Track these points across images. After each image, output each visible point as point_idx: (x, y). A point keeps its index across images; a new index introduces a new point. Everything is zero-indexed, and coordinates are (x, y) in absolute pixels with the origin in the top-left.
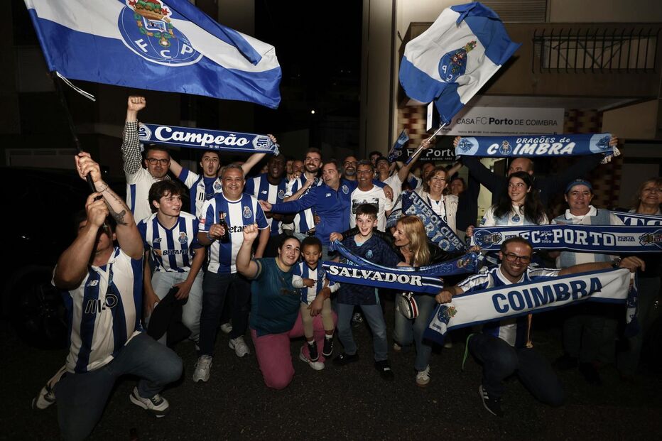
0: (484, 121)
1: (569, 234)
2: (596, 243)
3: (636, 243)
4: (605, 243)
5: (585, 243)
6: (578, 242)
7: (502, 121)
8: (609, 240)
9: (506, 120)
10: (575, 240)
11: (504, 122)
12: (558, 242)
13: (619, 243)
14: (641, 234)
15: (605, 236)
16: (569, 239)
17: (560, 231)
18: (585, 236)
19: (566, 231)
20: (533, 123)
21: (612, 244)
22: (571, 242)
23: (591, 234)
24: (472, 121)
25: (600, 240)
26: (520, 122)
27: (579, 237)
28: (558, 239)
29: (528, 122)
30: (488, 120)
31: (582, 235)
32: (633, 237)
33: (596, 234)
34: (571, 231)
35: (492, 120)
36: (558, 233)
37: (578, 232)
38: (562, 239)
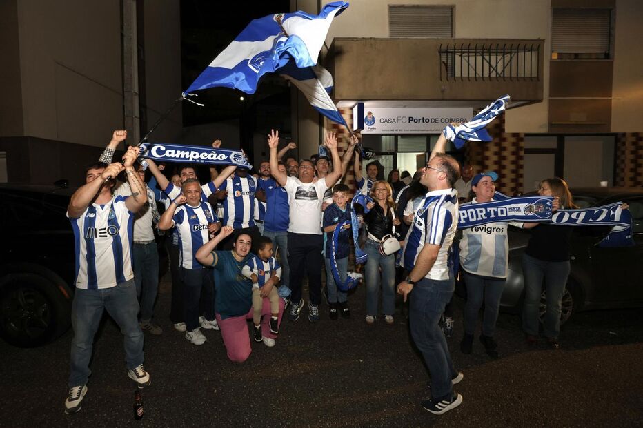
0: (404, 120)
1: (471, 213)
2: (493, 216)
3: (522, 213)
4: (500, 215)
5: (485, 218)
6: (480, 218)
7: (420, 119)
8: (502, 213)
9: (423, 119)
10: (477, 217)
11: (421, 121)
12: (464, 221)
13: (510, 214)
14: (525, 205)
15: (499, 210)
16: (473, 217)
17: (464, 211)
18: (484, 212)
19: (469, 211)
21: (505, 215)
22: (475, 219)
23: (488, 209)
24: (394, 121)
25: (496, 213)
26: (436, 121)
27: (479, 214)
28: (464, 219)
29: (443, 120)
30: (408, 119)
31: (481, 211)
32: (519, 208)
33: (492, 209)
34: (473, 210)
35: (411, 119)
36: (464, 214)
37: (478, 210)
38: (467, 219)
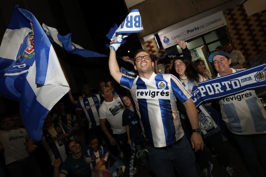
0: (185, 33)
1: (209, 87)
2: (228, 89)
3: (253, 81)
4: (234, 87)
5: (222, 91)
6: (217, 92)
8: (236, 85)
9: (195, 28)
10: (215, 91)
11: (194, 30)
12: (205, 95)
13: (243, 84)
14: (255, 73)
15: (233, 82)
16: (211, 91)
17: (203, 87)
18: (220, 86)
19: (207, 86)
20: (209, 24)
21: (239, 86)
22: (213, 93)
23: (223, 83)
24: (179, 36)
25: (231, 86)
26: (203, 26)
27: (216, 88)
28: (204, 93)
29: (207, 25)
31: (217, 86)
32: (250, 78)
33: (226, 83)
34: (209, 85)
35: (188, 31)
36: (202, 89)
37: (214, 85)
38: (206, 93)
